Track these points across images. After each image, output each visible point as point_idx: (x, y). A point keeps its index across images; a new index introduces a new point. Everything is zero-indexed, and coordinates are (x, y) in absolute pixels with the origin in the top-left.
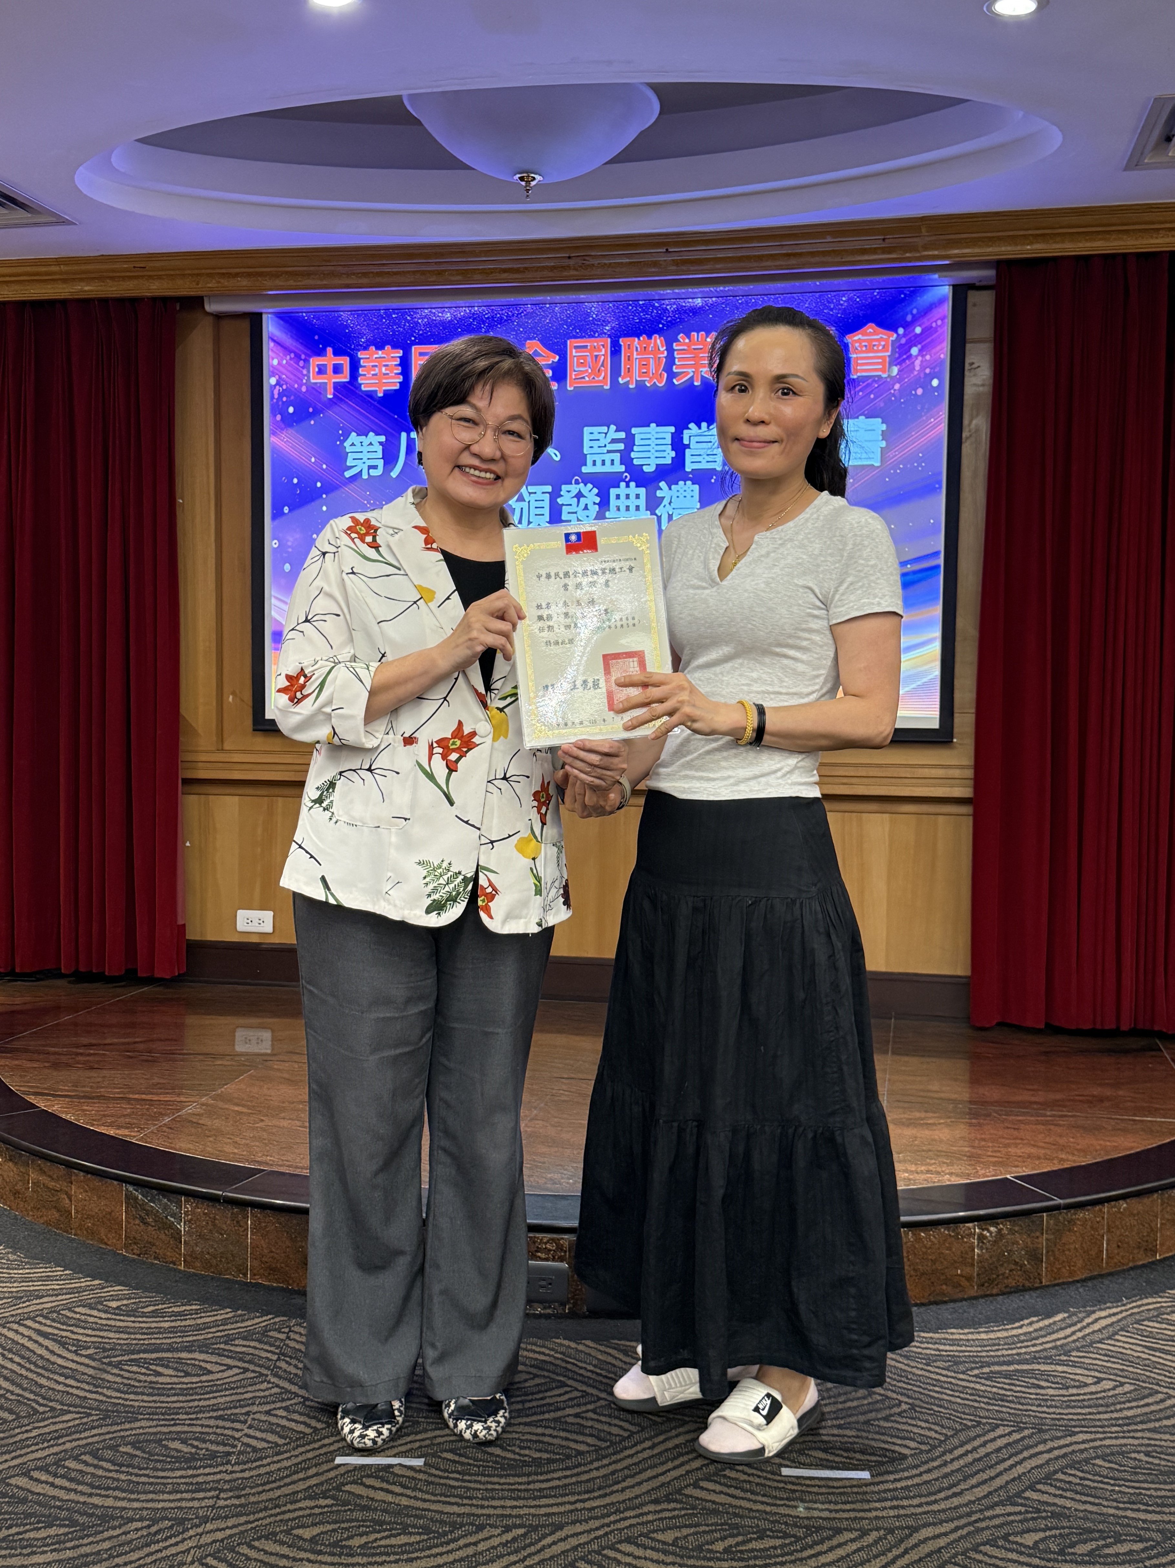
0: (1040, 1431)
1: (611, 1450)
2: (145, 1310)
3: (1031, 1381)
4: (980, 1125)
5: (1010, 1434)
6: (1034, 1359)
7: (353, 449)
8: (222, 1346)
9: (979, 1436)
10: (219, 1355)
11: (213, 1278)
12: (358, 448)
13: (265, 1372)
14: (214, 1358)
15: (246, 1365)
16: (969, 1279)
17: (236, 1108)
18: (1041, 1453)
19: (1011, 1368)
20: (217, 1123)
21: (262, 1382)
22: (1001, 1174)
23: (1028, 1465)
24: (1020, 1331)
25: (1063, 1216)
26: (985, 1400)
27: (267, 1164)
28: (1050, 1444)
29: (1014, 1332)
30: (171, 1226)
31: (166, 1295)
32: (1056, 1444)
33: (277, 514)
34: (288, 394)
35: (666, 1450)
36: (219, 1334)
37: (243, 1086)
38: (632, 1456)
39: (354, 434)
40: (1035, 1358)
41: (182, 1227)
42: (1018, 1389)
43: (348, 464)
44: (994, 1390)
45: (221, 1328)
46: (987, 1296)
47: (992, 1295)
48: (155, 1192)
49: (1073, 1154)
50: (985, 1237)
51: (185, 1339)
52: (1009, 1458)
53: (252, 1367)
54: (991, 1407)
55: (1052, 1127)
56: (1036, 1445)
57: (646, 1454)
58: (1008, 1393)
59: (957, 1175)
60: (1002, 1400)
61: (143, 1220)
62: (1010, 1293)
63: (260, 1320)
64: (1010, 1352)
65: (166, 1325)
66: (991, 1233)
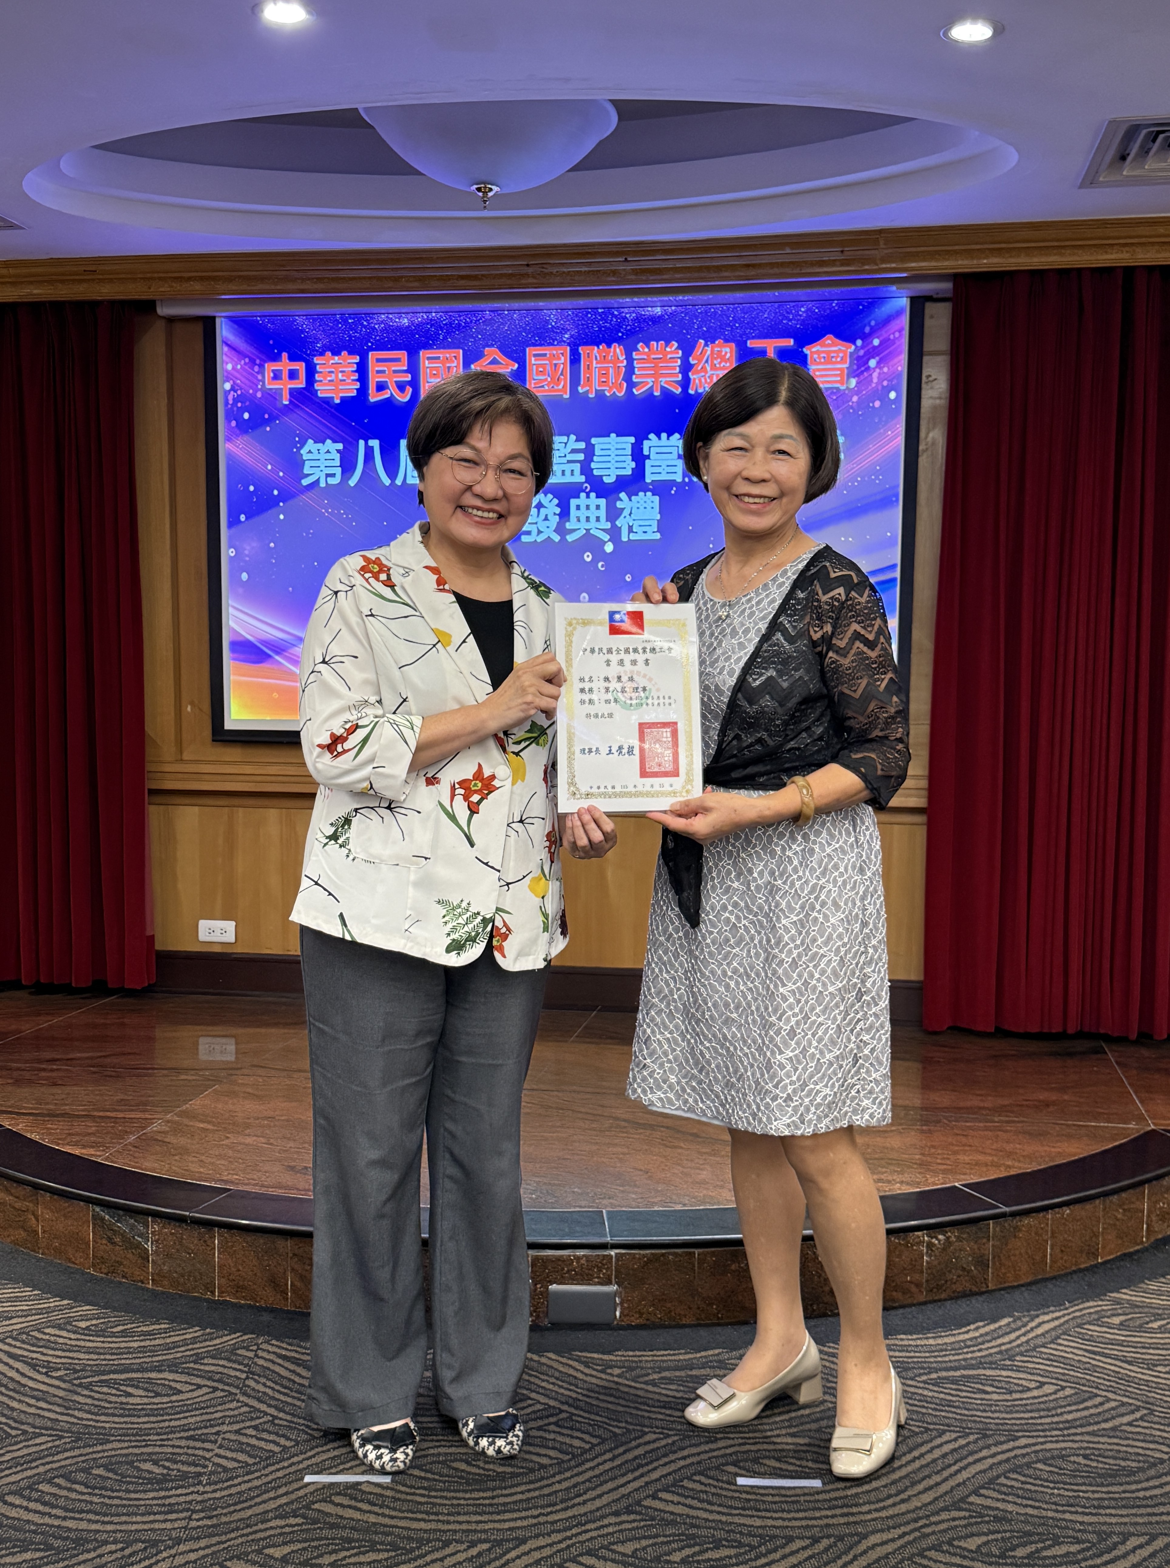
0: (985, 1436)
1: (573, 1463)
2: (115, 1330)
3: (977, 1386)
4: (930, 1131)
5: (955, 1440)
6: (980, 1365)
7: (310, 456)
8: (192, 1365)
9: (926, 1442)
10: (189, 1374)
11: (181, 1295)
12: (315, 456)
13: (234, 1390)
14: (183, 1378)
15: (215, 1384)
16: (918, 1285)
17: (202, 1125)
18: (985, 1458)
19: (958, 1373)
20: (183, 1141)
21: (232, 1401)
22: (950, 1182)
23: (973, 1470)
24: (967, 1336)
25: (1008, 1223)
26: (933, 1406)
27: (232, 1182)
28: (994, 1450)
29: (961, 1337)
30: (138, 1246)
31: (135, 1314)
32: (999, 1449)
33: (233, 522)
34: (244, 400)
35: (626, 1462)
36: (188, 1353)
37: (207, 1102)
38: (592, 1468)
39: (310, 441)
40: (981, 1363)
41: (149, 1246)
42: (964, 1394)
43: (306, 471)
44: (942, 1396)
45: (190, 1347)
46: (935, 1301)
47: (940, 1300)
48: (121, 1212)
49: (1019, 1161)
50: (934, 1245)
51: (154, 1359)
52: (955, 1464)
53: (221, 1386)
54: (938, 1413)
55: (999, 1133)
56: (980, 1450)
57: (607, 1466)
58: (954, 1399)
59: (908, 1184)
60: (949, 1406)
61: (110, 1240)
62: (957, 1298)
63: (229, 1338)
64: (956, 1357)
65: (135, 1345)
66: (939, 1241)
